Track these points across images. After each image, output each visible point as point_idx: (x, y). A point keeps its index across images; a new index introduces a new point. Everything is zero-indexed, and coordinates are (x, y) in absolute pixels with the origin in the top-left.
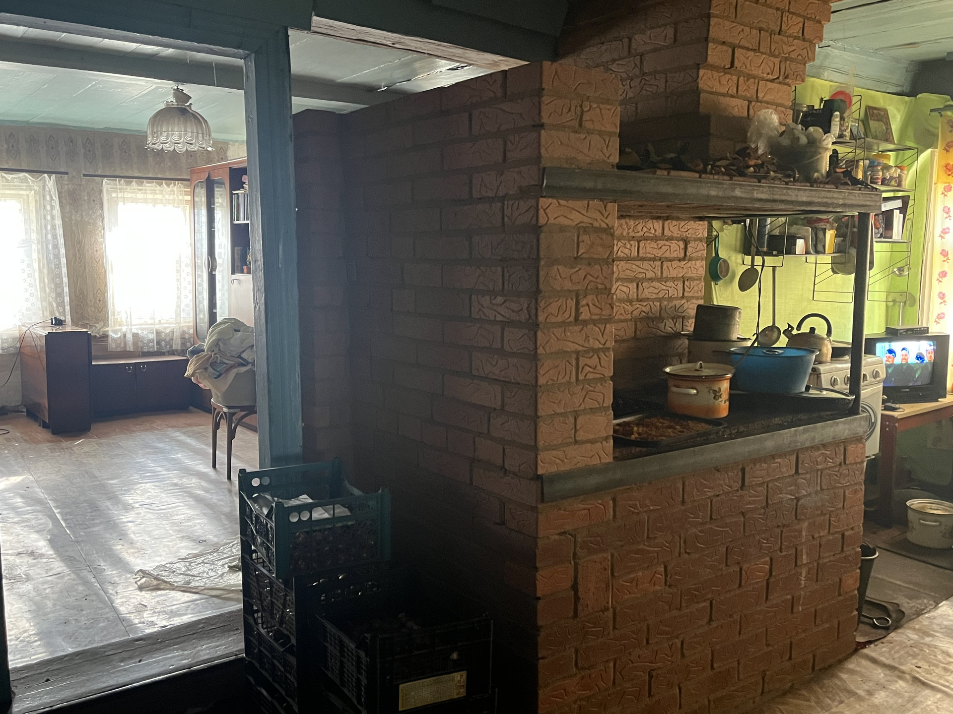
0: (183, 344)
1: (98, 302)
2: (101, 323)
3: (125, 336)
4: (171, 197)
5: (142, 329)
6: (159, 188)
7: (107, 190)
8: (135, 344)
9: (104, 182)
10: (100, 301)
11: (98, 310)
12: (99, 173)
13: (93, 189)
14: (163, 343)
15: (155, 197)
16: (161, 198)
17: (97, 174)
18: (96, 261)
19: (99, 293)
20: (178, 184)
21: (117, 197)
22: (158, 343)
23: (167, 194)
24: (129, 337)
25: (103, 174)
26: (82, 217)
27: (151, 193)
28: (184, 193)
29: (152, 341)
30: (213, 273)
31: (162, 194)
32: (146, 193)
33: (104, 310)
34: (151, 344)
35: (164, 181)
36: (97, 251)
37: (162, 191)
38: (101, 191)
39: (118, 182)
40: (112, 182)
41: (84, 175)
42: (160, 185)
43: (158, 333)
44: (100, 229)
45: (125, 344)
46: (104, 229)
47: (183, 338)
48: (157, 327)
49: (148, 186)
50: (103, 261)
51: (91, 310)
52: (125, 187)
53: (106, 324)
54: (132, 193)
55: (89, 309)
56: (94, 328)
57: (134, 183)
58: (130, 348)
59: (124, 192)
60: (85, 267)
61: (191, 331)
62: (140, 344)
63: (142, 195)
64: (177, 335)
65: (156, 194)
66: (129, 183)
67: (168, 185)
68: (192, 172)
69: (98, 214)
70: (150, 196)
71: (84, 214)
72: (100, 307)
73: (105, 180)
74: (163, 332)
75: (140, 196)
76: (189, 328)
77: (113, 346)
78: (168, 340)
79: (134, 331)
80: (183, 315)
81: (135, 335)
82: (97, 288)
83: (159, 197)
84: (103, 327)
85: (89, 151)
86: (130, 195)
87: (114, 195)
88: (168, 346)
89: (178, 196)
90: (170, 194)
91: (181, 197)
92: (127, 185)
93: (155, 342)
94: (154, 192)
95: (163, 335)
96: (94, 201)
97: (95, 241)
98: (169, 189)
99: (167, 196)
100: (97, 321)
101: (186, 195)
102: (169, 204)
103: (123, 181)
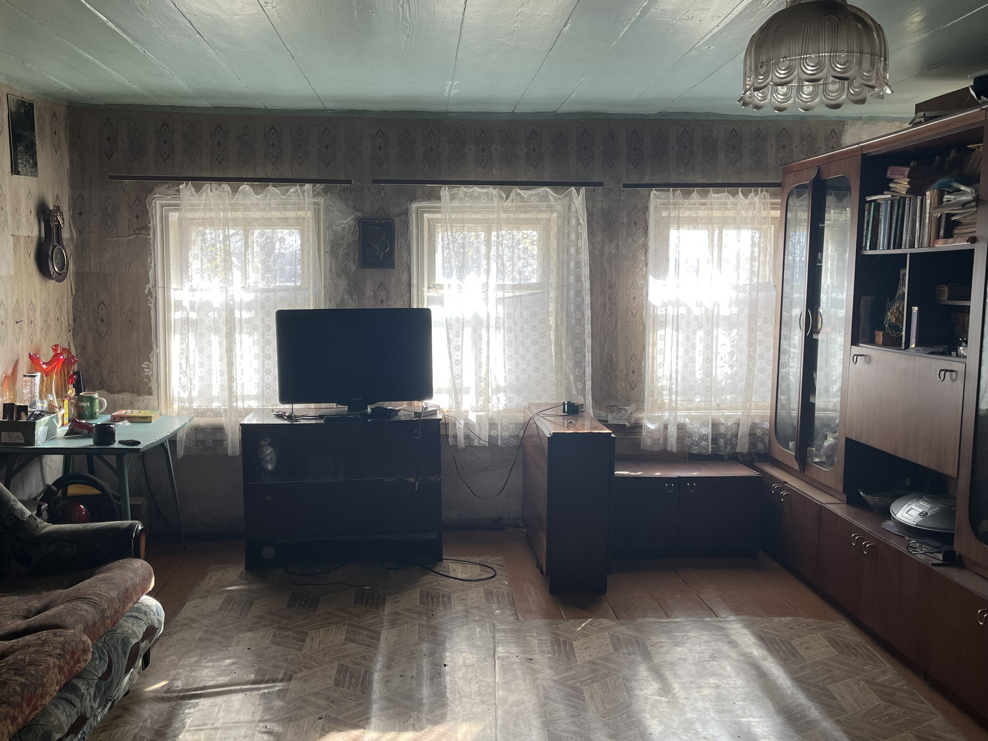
0: (753, 444)
1: (631, 373)
2: (634, 405)
3: (666, 427)
4: (750, 213)
5: (692, 418)
6: (732, 200)
7: (656, 207)
8: (680, 440)
9: (651, 194)
10: (633, 372)
11: (631, 386)
12: (646, 180)
13: (635, 206)
14: (722, 442)
15: (724, 215)
16: (734, 215)
17: (642, 182)
18: (632, 313)
19: (633, 361)
20: (762, 191)
21: (669, 217)
22: (715, 440)
23: (744, 209)
24: (673, 431)
25: (651, 182)
26: (618, 249)
27: (720, 209)
28: (769, 206)
29: (703, 438)
30: (815, 336)
31: (735, 209)
32: (711, 209)
33: (638, 385)
34: (703, 443)
35: (740, 189)
36: (634, 298)
37: (737, 204)
38: (646, 209)
39: (671, 194)
40: (662, 194)
41: (625, 186)
42: (734, 195)
43: (715, 425)
44: (640, 266)
45: (666, 439)
46: (646, 266)
47: (752, 435)
48: (715, 414)
49: (715, 198)
50: (642, 313)
51: (621, 385)
52: (681, 201)
53: (639, 402)
54: (691, 209)
55: (618, 384)
56: (624, 412)
57: (695, 194)
58: (673, 445)
59: (679, 210)
60: (616, 323)
61: (767, 425)
62: (687, 441)
63: (706, 212)
64: (744, 430)
65: (726, 209)
66: (687, 195)
67: (746, 195)
68: (786, 172)
69: (641, 242)
70: (717, 214)
71: (620, 243)
72: (633, 382)
73: (654, 193)
74: (723, 424)
75: (702, 213)
76: (763, 418)
77: (649, 442)
78: (729, 437)
79: (681, 420)
80: (755, 398)
81: (681, 427)
82: (632, 353)
83: (731, 213)
84: (635, 411)
85: (635, 149)
86: (687, 213)
87: (664, 214)
88: (729, 447)
89: (760, 211)
90: (748, 209)
91: (764, 213)
92: (684, 198)
93: (710, 440)
94: (724, 207)
95: (722, 429)
96: (635, 223)
97: (633, 284)
98: (747, 201)
99: (743, 212)
100: (628, 401)
101: (772, 209)
102: (746, 223)
103: (679, 192)
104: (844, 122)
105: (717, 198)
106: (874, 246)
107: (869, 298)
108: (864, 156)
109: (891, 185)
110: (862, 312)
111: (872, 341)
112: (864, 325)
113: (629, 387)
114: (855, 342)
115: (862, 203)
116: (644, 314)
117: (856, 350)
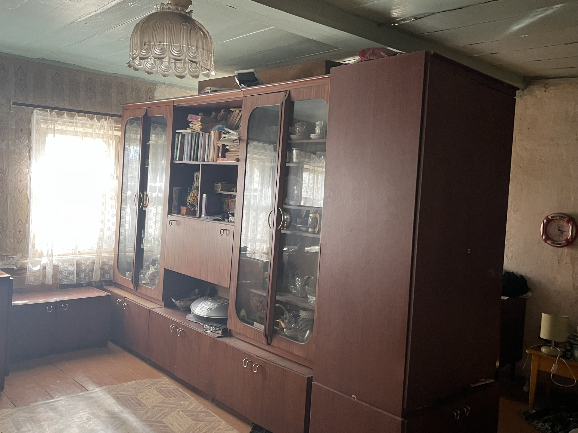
0: (103, 275)
1: (18, 233)
2: (20, 255)
3: (44, 268)
4: (102, 132)
5: (63, 261)
6: (90, 121)
7: (37, 121)
8: (55, 276)
9: (35, 112)
10: (20, 231)
11: (18, 241)
12: (30, 102)
13: (22, 118)
14: (82, 275)
15: (85, 131)
16: (91, 132)
17: (27, 103)
18: (19, 191)
19: (20, 224)
20: (109, 119)
21: (47, 128)
22: (78, 275)
23: (97, 128)
24: (49, 271)
25: (33, 104)
26: (8, 146)
27: (82, 127)
28: (114, 128)
29: (71, 273)
30: (144, 209)
31: (92, 128)
32: (76, 126)
33: (23, 241)
34: (71, 277)
35: (95, 116)
36: (21, 181)
37: (93, 125)
38: (30, 121)
39: (49, 113)
40: (43, 113)
41: (14, 104)
42: (92, 119)
43: (79, 265)
44: (25, 159)
45: (44, 276)
46: (30, 159)
47: (102, 269)
48: (79, 257)
49: (79, 119)
50: (27, 191)
51: (10, 241)
52: (56, 119)
53: (24, 252)
54: (62, 125)
55: (8, 240)
56: (12, 259)
57: (65, 115)
58: (49, 280)
59: (54, 124)
60: (7, 197)
61: (112, 263)
62: (60, 276)
63: (73, 128)
64: (97, 267)
65: (86, 127)
66: (60, 115)
67: (99, 120)
68: (125, 109)
69: (25, 144)
70: (81, 130)
71: (10, 143)
72: (20, 238)
73: (36, 111)
74: (83, 264)
75: (70, 128)
76: (109, 258)
77: (32, 279)
78: (87, 272)
79: (55, 263)
80: (104, 246)
81: (55, 267)
82: (19, 218)
83: (90, 130)
84: (21, 258)
85: (21, 80)
86: (60, 127)
87: (42, 125)
88: (87, 278)
89: (108, 131)
90: (100, 129)
91: (110, 132)
92: (58, 117)
93: (75, 275)
94: (85, 126)
95: (83, 267)
96: (21, 130)
97: (19, 171)
98: (99, 124)
99: (97, 130)
100: (16, 252)
101: (115, 130)
102: (99, 138)
103: (54, 113)
104: (156, 84)
105: (80, 119)
106: (181, 158)
107: (178, 188)
108: (175, 106)
109: (190, 125)
110: (174, 196)
111: (179, 212)
112: (175, 203)
113: (16, 242)
114: (170, 213)
115: (174, 133)
116: (28, 192)
117: (170, 217)
